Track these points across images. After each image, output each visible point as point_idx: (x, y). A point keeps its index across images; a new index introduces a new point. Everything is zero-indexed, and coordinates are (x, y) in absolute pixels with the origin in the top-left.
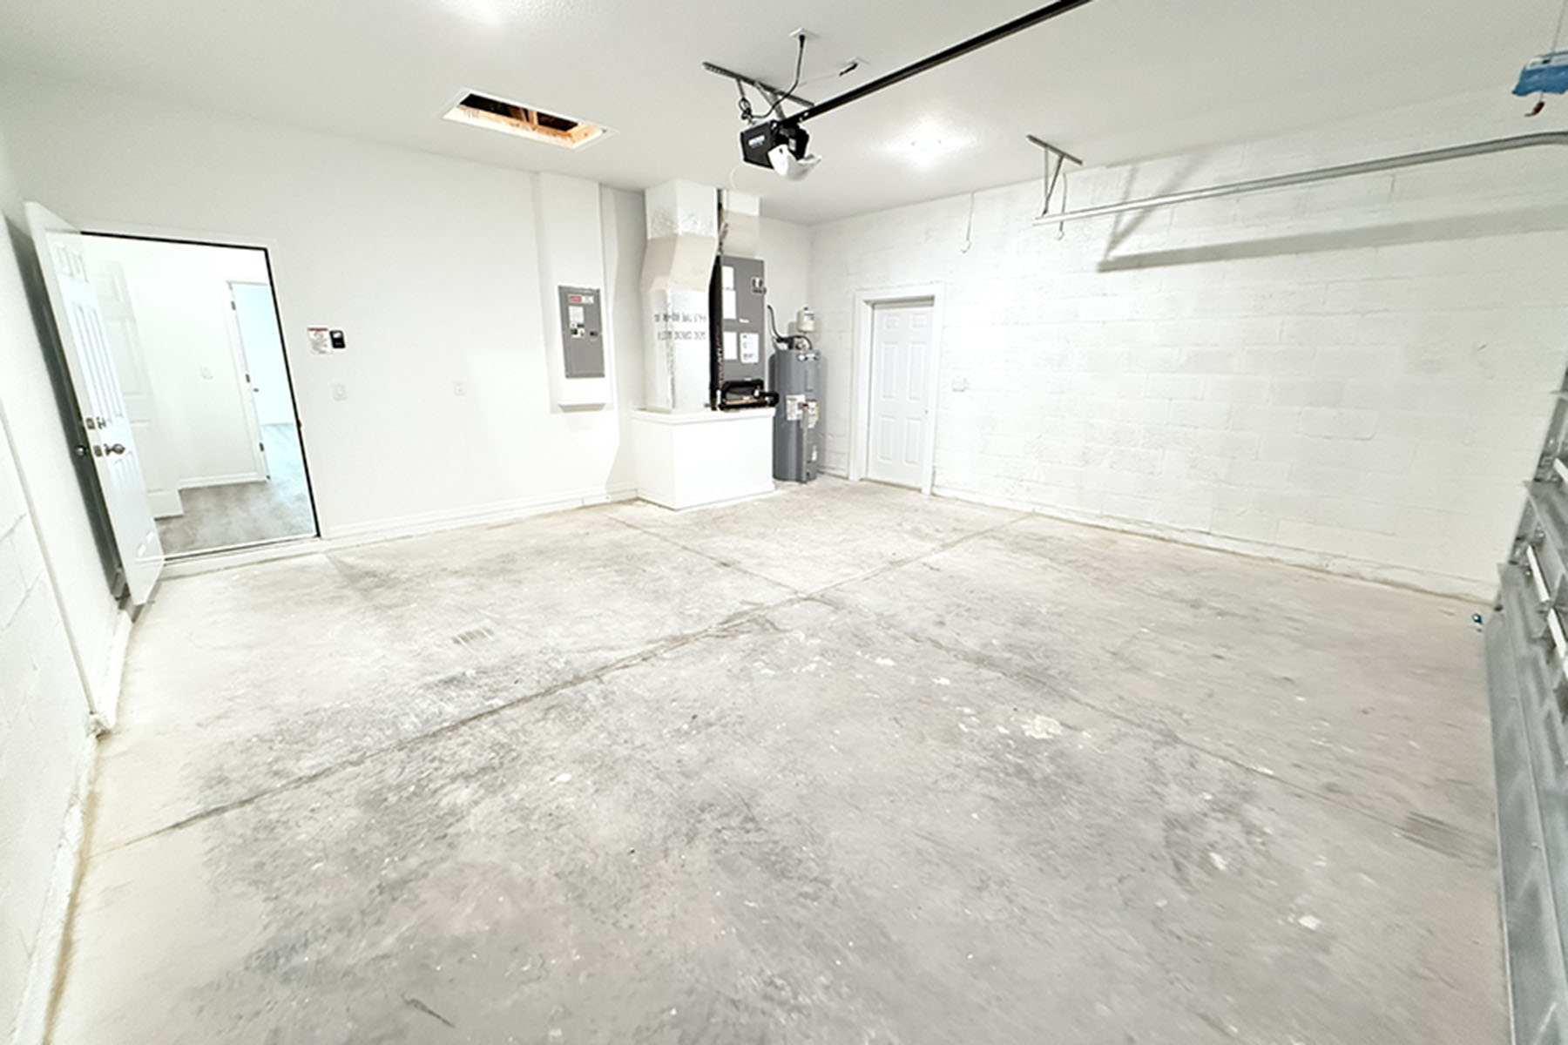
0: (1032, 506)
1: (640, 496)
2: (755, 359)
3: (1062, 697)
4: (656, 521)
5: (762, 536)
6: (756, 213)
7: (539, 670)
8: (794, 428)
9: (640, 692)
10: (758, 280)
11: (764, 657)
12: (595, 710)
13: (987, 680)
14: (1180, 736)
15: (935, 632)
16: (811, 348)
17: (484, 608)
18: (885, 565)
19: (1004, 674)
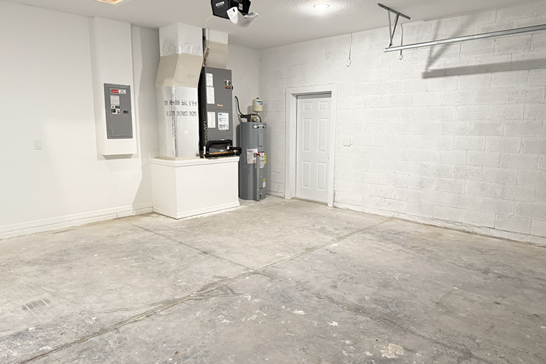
0: (393, 213)
1: (155, 211)
2: (227, 128)
3: (405, 331)
4: (164, 226)
5: (230, 234)
6: (226, 42)
7: (78, 325)
8: (251, 168)
9: (143, 338)
10: (228, 81)
11: (224, 312)
12: (112, 351)
13: (360, 322)
14: (473, 353)
15: (331, 292)
16: (261, 121)
17: (46, 285)
18: (303, 251)
19: (371, 318)
